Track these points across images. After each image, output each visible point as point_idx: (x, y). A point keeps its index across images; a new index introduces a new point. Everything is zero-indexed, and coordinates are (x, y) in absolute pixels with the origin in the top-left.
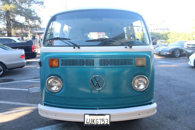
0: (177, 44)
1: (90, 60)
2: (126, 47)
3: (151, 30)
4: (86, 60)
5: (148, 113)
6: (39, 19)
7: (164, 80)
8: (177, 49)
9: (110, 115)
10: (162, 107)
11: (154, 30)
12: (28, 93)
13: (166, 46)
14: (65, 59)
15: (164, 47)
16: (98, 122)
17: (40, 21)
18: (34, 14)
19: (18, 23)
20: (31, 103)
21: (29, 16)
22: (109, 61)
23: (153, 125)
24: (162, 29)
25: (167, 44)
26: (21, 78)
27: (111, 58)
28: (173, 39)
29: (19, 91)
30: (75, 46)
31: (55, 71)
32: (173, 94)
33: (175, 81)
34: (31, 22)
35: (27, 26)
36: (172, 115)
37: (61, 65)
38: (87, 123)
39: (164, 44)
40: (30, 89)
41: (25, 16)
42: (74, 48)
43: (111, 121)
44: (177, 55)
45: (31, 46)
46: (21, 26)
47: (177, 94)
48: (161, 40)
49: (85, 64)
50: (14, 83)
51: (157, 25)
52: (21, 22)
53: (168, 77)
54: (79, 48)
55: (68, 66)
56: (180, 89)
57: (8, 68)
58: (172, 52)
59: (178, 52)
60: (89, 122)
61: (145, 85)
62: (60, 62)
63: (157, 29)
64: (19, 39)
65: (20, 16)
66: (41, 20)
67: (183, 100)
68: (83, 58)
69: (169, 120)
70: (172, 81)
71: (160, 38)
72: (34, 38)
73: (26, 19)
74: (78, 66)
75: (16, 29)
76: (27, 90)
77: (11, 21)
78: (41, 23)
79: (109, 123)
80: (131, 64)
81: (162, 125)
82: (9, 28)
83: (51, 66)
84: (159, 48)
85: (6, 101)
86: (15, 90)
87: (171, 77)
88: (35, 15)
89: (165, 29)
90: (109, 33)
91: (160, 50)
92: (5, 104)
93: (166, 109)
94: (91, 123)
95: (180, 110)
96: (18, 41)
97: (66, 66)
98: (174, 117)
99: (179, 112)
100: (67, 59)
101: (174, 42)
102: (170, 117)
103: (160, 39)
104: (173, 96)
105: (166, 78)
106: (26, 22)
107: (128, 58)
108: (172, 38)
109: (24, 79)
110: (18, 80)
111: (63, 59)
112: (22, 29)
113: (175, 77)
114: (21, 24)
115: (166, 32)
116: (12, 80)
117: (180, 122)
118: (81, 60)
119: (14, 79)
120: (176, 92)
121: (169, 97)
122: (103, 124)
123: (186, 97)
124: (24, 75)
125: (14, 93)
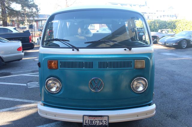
0: (185, 33)
1: (89, 63)
2: (125, 50)
3: (158, 17)
4: (85, 62)
5: (147, 114)
6: (36, 7)
7: (168, 75)
8: (184, 39)
9: (108, 116)
10: (163, 104)
11: (161, 16)
12: (26, 88)
13: (172, 36)
14: (64, 61)
15: (170, 38)
16: (96, 123)
17: (37, 9)
18: (31, 1)
19: (14, 11)
20: (30, 100)
21: (25, 4)
22: (108, 64)
23: (153, 125)
24: (169, 16)
25: (174, 34)
26: (19, 72)
27: (110, 61)
28: (180, 29)
29: (18, 86)
30: (73, 48)
31: (54, 73)
32: (176, 91)
33: (179, 76)
34: (27, 10)
35: (23, 14)
36: (173, 114)
37: (60, 67)
38: (85, 124)
39: (171, 33)
40: (28, 84)
41: (21, 4)
42: (73, 50)
43: (109, 122)
44: (184, 46)
45: (29, 37)
46: (17, 13)
47: (180, 91)
48: (167, 29)
49: (84, 67)
50: (11, 77)
51: (164, 11)
52: (17, 10)
53: (172, 71)
54: (78, 50)
55: (67, 69)
56: (183, 85)
57: (5, 61)
58: (178, 43)
59: (184, 43)
60: (88, 123)
61: (144, 87)
62: (59, 64)
63: (164, 16)
64: (15, 29)
65: (15, 3)
66: (38, 7)
67: (186, 98)
68: (81, 61)
69: (170, 118)
70: (176, 76)
71: (167, 27)
72: (31, 27)
73: (23, 7)
74: (77, 69)
75: (11, 17)
76: (25, 85)
77: (6, 9)
78: (38, 11)
79: (107, 125)
80: (131, 66)
81: (162, 125)
82: (5, 17)
83: (50, 68)
84: (164, 38)
85: (4, 97)
86: (14, 85)
87: (175, 72)
88: (32, 3)
89: (173, 16)
90: (111, 25)
91: (166, 41)
92: (4, 100)
93: (167, 107)
94: (89, 124)
95: (182, 108)
96: (15, 32)
97: (65, 68)
98: (175, 115)
99: (180, 111)
100: (66, 61)
101: (181, 31)
102: (170, 116)
103: (165, 28)
104: (176, 93)
105: (170, 72)
106: (22, 10)
107: (127, 61)
108: (179, 27)
109: (21, 73)
110: (16, 74)
111: (62, 61)
112: (18, 18)
113: (179, 71)
114: (17, 12)
115: (174, 19)
116: (10, 74)
117: (181, 122)
118: (80, 62)
119: (12, 73)
120: (179, 88)
121: (172, 94)
122: (102, 125)
123: (189, 94)
124: (21, 68)
125: (12, 88)
